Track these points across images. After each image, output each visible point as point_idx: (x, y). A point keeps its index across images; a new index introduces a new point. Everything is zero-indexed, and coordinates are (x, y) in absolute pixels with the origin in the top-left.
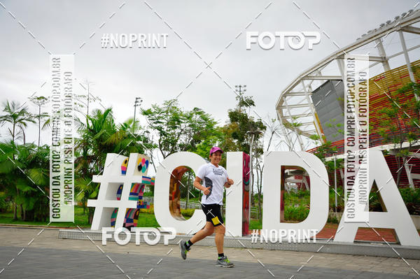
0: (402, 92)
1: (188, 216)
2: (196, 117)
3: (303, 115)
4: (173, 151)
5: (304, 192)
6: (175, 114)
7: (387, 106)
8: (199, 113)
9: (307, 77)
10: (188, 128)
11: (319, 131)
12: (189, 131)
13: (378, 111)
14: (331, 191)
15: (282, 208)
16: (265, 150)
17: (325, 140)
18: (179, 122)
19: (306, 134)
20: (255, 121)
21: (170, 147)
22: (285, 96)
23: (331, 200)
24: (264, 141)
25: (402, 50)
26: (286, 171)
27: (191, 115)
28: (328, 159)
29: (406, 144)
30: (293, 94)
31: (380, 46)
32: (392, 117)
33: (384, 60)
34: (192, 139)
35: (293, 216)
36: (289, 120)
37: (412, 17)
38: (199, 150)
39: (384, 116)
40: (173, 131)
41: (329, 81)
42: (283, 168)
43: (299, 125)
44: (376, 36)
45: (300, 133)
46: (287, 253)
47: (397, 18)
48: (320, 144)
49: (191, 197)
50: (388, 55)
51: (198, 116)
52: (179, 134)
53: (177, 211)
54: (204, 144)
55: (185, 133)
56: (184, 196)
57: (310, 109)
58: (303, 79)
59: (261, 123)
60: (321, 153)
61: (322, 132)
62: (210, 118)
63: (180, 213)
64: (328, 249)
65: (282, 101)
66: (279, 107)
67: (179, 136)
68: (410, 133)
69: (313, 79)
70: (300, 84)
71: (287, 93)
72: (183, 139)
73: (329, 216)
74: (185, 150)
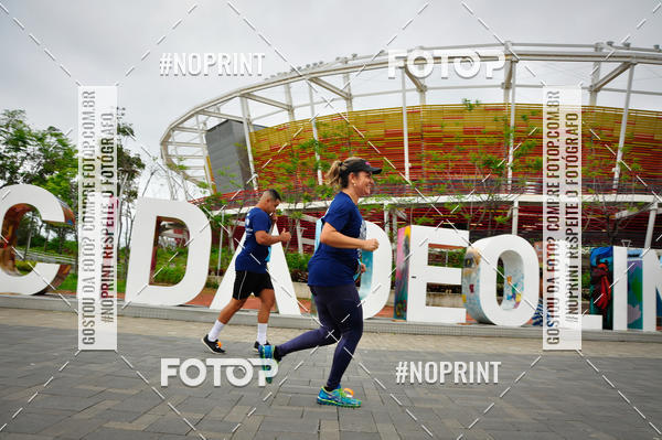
0: (304, 148)
1: (26, 270)
2: (51, 140)
3: (193, 157)
4: (11, 182)
5: (182, 251)
6: (20, 131)
7: (286, 161)
8: (56, 135)
9: (203, 112)
10: (38, 153)
11: (210, 179)
12: (38, 157)
13: (277, 165)
14: (214, 251)
15: (153, 267)
16: (139, 195)
17: (215, 190)
18: (25, 144)
19: (193, 180)
20: (132, 155)
21: (8, 175)
22: (173, 129)
23: (212, 262)
24: (140, 182)
25: (309, 102)
26: (163, 223)
27: (44, 136)
28: (216, 213)
29: (300, 206)
30: (184, 129)
31: (288, 92)
32: (291, 174)
33: (290, 109)
34: (41, 167)
35: (166, 278)
36: (175, 161)
37: (322, 69)
38: (50, 183)
39: (282, 171)
40: (14, 154)
41: (227, 121)
42: (159, 220)
43: (186, 168)
44: (285, 81)
45: (187, 178)
46: (154, 321)
47: (308, 66)
48: (208, 194)
49: (33, 245)
50: (294, 104)
51: (54, 139)
52: (23, 159)
53: (10, 263)
54: (59, 176)
55: (33, 158)
56: (22, 244)
57: (202, 151)
58: (197, 113)
59: (139, 159)
60: (207, 205)
61: (213, 179)
62: (71, 144)
63: (14, 266)
64: (203, 318)
65: (168, 136)
66: (165, 143)
67: (23, 160)
68: (306, 194)
69: (209, 114)
70: (194, 118)
71: (176, 127)
72: (28, 167)
73: (209, 279)
74: (30, 182)
